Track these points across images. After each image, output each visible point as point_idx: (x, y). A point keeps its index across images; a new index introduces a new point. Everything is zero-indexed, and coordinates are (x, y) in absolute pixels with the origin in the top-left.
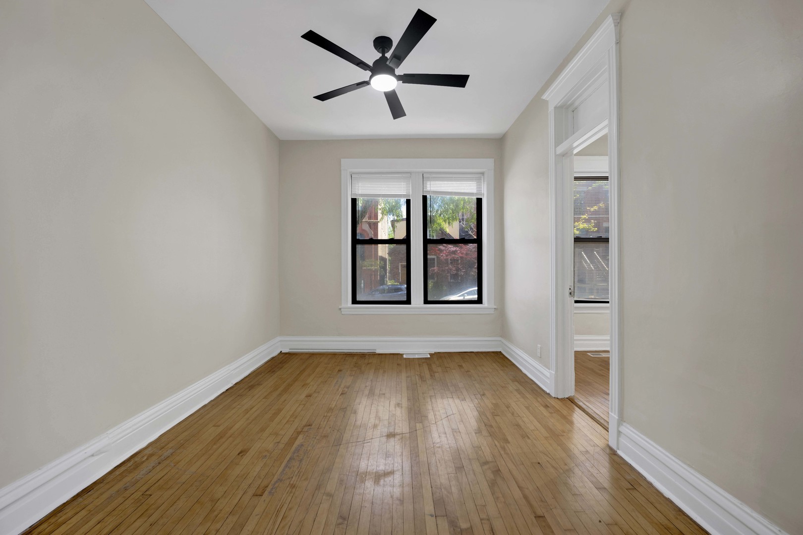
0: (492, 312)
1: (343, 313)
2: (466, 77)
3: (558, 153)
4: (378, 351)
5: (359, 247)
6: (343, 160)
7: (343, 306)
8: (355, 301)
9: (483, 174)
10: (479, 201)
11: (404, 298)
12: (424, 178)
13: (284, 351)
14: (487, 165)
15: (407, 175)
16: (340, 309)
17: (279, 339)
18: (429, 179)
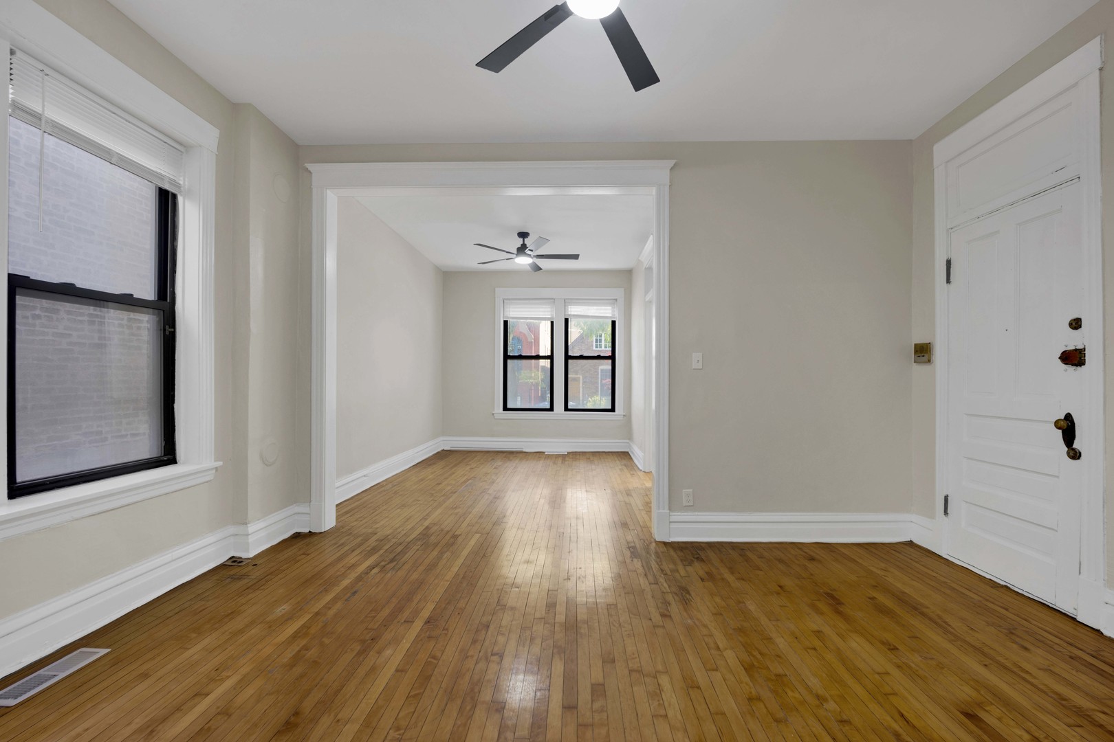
0: (621, 418)
1: (496, 417)
2: (578, 255)
3: (647, 300)
4: (524, 450)
5: (509, 362)
6: (497, 289)
7: (496, 411)
8: (505, 408)
9: (616, 300)
10: (614, 323)
11: (548, 407)
12: (566, 302)
13: (446, 449)
14: (619, 293)
15: (551, 301)
16: (493, 414)
17: (442, 438)
18: (571, 304)
